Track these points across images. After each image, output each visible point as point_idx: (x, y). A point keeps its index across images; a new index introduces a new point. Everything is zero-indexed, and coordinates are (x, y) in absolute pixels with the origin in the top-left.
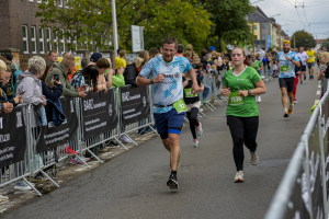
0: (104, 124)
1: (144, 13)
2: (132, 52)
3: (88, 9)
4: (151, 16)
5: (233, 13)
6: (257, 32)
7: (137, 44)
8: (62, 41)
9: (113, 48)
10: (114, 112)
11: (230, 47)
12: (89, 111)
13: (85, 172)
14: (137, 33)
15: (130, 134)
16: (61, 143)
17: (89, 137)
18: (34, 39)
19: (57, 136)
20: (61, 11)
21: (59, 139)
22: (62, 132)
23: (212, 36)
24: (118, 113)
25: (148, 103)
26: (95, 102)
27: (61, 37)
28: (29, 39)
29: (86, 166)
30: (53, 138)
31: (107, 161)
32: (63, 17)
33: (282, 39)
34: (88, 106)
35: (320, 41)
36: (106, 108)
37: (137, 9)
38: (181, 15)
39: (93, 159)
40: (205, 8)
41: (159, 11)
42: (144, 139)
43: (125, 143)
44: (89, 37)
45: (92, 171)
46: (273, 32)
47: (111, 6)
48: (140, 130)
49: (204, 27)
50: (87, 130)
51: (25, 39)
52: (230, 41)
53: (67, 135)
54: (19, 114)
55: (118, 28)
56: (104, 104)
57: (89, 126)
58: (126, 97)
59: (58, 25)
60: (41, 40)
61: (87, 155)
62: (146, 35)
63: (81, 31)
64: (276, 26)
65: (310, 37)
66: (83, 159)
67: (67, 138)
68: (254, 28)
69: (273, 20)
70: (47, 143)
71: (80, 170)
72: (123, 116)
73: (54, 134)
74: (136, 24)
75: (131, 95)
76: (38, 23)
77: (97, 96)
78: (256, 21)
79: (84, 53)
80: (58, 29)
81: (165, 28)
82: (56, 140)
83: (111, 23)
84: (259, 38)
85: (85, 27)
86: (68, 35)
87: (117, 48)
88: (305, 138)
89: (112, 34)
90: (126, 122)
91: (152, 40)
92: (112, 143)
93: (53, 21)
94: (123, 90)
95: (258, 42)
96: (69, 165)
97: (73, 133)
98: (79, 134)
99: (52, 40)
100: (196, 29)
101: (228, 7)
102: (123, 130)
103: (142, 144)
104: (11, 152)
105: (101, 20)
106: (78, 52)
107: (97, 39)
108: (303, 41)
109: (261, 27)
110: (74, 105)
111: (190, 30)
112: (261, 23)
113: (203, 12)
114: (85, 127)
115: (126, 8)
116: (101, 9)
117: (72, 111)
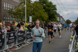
0: (23, 39)
1: (32, 14)
2: (29, 22)
3: (19, 12)
4: (34, 14)
5: (53, 15)
6: (58, 19)
7: (31, 21)
8: (13, 19)
9: (25, 21)
10: (25, 36)
11: (52, 22)
12: (19, 35)
13: (18, 50)
14: (31, 18)
15: (28, 41)
16: (13, 42)
17: (19, 41)
18: (7, 18)
19: (11, 41)
20: (13, 12)
21: (12, 42)
22: (13, 40)
23: (48, 19)
26: (21, 33)
27: (13, 18)
28: (6, 18)
29: (18, 48)
31: (23, 47)
33: (64, 21)
35: (72, 22)
37: (31, 12)
38: (41, 14)
39: (20, 47)
40: (47, 13)
41: (36, 13)
42: (32, 43)
43: (27, 43)
44: (20, 18)
45: (19, 49)
46: (62, 20)
47: (25, 11)
48: (31, 40)
49: (46, 17)
51: (5, 18)
52: (52, 21)
53: (14, 41)
54: (3, 35)
55: (27, 16)
56: (23, 34)
57: (19, 39)
58: (28, 33)
59: (13, 15)
60: (8, 18)
61: (18, 46)
63: (18, 17)
64: (62, 18)
65: (70, 21)
66: (17, 47)
67: (14, 42)
68: (57, 18)
69: (62, 17)
70: (9, 42)
71: (16, 49)
72: (27, 37)
74: (30, 16)
75: (29, 32)
76: (8, 14)
77: (21, 32)
78: (58, 17)
79: (18, 22)
80: (12, 16)
81: (37, 17)
82: (11, 42)
83: (25, 15)
84: (58, 21)
86: (15, 17)
87: (26, 21)
89: (25, 18)
90: (28, 38)
91: (34, 20)
93: (11, 14)
94: (27, 31)
95: (58, 22)
96: (14, 48)
97: (15, 40)
98: (17, 41)
99: (11, 19)
101: (52, 13)
102: (27, 40)
104: (1, 44)
105: (23, 15)
106: (17, 22)
107: (21, 19)
108: (68, 22)
109: (59, 18)
110: (16, 34)
111: (43, 18)
112: (59, 17)
113: (46, 14)
114: (18, 39)
115: (28, 12)
116: (22, 12)
117: (15, 35)
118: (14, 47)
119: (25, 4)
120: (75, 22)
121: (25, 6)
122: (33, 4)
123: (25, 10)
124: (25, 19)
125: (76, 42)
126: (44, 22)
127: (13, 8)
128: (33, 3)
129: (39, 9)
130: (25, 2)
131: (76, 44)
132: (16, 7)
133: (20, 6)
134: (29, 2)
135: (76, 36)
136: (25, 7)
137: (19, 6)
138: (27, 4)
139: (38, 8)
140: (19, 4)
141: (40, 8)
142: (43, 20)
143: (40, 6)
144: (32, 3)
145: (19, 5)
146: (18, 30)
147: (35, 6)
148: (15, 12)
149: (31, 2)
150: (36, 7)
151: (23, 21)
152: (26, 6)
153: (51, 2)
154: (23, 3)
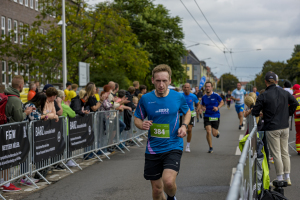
0: (53, 149)
1: (91, 52)
2: (79, 86)
3: (40, 46)
4: (97, 55)
6: (190, 73)
7: (84, 79)
9: (61, 81)
10: (62, 138)
12: (40, 137)
13: (34, 192)
14: (84, 69)
15: (75, 159)
16: (14, 165)
17: (38, 160)
19: (9, 159)
20: (16, 46)
22: (14, 155)
24: (66, 140)
25: (93, 132)
26: (46, 129)
27: (15, 70)
29: (35, 186)
30: (5, 160)
31: (54, 182)
32: (18, 52)
33: (211, 80)
34: (40, 132)
35: (244, 83)
36: (55, 134)
37: (84, 48)
38: (124, 55)
39: (42, 180)
40: (145, 49)
41: (103, 50)
42: (88, 164)
44: (41, 71)
45: (40, 191)
46: (204, 74)
47: (61, 44)
48: (85, 156)
49: (144, 66)
50: (37, 154)
53: (19, 158)
55: (68, 63)
56: (54, 131)
57: (39, 150)
58: (73, 126)
59: (13, 59)
61: (36, 176)
62: (92, 71)
63: (33, 65)
64: (206, 68)
65: (236, 80)
66: (33, 181)
67: (18, 161)
68: (187, 69)
69: (204, 63)
71: (29, 190)
72: (70, 142)
73: (6, 157)
74: (83, 61)
75: (78, 124)
77: (48, 123)
78: (190, 63)
80: (13, 63)
81: (109, 65)
83: (60, 59)
84: (191, 78)
85: (37, 61)
86: (21, 68)
87: (65, 82)
88: (241, 166)
89: (62, 69)
90: (72, 148)
91: (97, 76)
92: (59, 167)
93: (9, 55)
94: (71, 119)
95: (190, 81)
96: (20, 185)
97: (24, 156)
98: (30, 157)
99: (7, 73)
100: (137, 67)
103: (85, 169)
105: (52, 57)
107: (48, 73)
108: (229, 83)
109: (194, 69)
110: (27, 131)
111: (131, 68)
112: (193, 65)
113: (143, 53)
114: (36, 151)
115: (74, 47)
116: (52, 47)
117: (25, 136)
118: (21, 183)
119: (61, 15)
120: (252, 82)
121: (60, 23)
122: (94, 16)
123: (61, 38)
124: (62, 74)
125: (255, 156)
126: (136, 82)
127: (16, 32)
128: (94, 10)
129: (117, 34)
130: (60, 8)
131: (257, 166)
132: (28, 27)
133: (42, 25)
134: (78, 7)
135: (255, 135)
136: (61, 26)
137: (39, 25)
138: (67, 16)
139: (113, 29)
140: (38, 17)
141: (120, 31)
142: (133, 78)
143: (119, 24)
144: (87, 9)
145: (37, 20)
146: (33, 118)
147: (98, 24)
148: (23, 47)
149: (85, 6)
150: (103, 27)
151: (56, 81)
152: (65, 25)
153: (161, 6)
154: (54, 13)
